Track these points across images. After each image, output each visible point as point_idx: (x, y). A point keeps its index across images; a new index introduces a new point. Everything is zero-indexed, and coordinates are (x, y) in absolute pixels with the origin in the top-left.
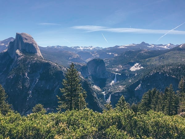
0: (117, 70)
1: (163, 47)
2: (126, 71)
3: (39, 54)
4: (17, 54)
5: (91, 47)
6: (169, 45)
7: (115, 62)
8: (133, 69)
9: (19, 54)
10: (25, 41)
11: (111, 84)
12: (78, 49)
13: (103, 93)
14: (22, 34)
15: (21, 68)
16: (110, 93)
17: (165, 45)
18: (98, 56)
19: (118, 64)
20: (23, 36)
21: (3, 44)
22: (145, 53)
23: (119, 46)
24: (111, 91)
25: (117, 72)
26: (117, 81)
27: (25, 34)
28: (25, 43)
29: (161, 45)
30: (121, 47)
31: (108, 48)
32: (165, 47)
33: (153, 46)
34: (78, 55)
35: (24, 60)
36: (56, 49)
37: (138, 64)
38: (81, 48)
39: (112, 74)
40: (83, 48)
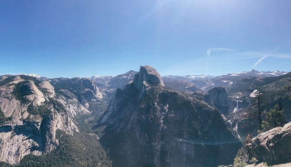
0: (238, 97)
1: (271, 74)
2: (247, 98)
3: (162, 84)
4: (144, 85)
5: (203, 75)
6: (276, 72)
7: (234, 90)
8: (252, 95)
9: (146, 85)
10: (149, 73)
11: (234, 111)
12: (189, 77)
13: (229, 121)
14: (146, 66)
15: (151, 98)
16: (236, 121)
17: (273, 72)
18: (213, 84)
19: (237, 92)
20: (147, 68)
21: (125, 77)
22: (260, 79)
23: (231, 74)
24: (237, 119)
25: (238, 99)
26: (239, 108)
27: (148, 67)
28: (150, 75)
29: (270, 72)
30: (233, 75)
31: (222, 76)
32: (273, 74)
33: (263, 73)
34: (193, 84)
35: (152, 91)
36: (169, 79)
37: (257, 90)
38: (193, 77)
39: (234, 101)
40: (194, 77)
